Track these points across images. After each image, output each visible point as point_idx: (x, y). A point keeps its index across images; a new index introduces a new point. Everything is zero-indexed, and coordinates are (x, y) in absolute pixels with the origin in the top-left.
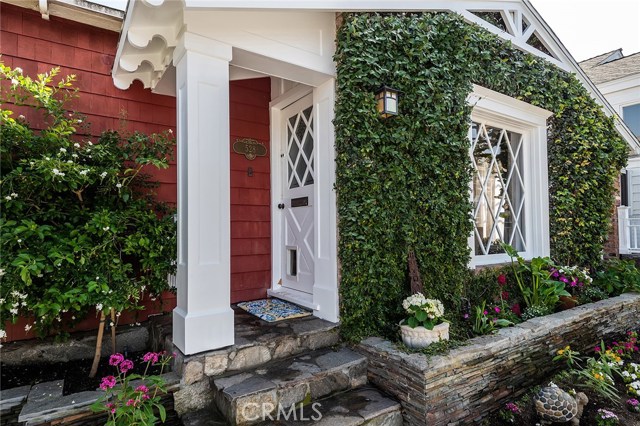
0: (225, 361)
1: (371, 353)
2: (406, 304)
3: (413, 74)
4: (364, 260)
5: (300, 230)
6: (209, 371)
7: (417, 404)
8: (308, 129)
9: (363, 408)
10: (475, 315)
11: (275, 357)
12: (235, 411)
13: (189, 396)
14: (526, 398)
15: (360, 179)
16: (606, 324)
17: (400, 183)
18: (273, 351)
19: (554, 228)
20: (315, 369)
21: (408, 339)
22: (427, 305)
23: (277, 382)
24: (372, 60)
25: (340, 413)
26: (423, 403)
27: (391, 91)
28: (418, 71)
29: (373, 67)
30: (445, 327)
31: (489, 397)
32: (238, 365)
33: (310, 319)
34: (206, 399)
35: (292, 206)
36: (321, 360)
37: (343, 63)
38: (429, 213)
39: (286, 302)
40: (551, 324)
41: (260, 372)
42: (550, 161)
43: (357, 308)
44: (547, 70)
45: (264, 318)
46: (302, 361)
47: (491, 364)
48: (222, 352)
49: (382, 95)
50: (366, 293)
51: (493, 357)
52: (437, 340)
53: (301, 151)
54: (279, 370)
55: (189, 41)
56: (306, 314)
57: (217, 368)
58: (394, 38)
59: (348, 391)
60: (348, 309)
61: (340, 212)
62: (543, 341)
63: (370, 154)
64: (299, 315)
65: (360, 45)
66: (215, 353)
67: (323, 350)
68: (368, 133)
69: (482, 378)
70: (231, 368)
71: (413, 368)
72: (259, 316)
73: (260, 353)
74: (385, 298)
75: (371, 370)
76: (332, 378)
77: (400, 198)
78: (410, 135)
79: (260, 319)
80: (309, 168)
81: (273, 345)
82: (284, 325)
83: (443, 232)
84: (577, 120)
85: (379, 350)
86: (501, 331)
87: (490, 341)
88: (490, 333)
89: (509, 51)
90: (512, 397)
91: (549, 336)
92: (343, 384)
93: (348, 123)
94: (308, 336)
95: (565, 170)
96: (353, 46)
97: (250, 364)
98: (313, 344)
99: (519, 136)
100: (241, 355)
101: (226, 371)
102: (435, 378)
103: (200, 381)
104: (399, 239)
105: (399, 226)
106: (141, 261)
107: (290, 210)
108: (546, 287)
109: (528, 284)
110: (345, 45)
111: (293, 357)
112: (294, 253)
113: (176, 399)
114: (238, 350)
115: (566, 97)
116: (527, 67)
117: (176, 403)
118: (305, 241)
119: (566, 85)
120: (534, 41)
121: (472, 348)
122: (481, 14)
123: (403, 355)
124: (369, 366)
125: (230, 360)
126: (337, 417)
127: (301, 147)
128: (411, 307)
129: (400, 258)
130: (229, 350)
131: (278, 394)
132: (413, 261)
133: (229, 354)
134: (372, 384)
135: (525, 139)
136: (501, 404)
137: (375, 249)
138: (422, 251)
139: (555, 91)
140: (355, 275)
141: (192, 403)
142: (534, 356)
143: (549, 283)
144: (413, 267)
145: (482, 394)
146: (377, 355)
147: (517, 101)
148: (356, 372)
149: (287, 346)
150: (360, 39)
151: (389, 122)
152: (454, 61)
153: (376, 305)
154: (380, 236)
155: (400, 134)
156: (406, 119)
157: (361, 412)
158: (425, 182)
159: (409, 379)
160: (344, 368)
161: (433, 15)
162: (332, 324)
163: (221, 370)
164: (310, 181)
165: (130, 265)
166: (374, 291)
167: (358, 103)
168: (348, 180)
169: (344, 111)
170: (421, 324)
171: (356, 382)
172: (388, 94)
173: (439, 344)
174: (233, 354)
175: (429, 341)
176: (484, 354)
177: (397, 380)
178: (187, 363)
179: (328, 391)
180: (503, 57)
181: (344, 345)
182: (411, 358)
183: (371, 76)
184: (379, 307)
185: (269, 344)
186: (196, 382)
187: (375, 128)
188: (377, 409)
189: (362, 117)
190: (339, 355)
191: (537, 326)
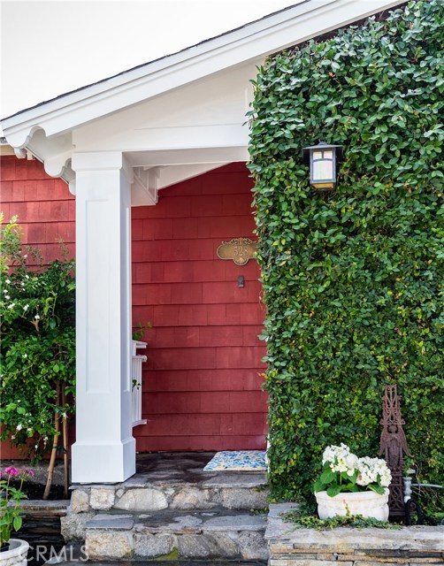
0: (112, 497)
6: (95, 504)
11: (173, 506)
13: (75, 524)
18: (170, 500)
27: (321, 150)
32: (126, 505)
41: (142, 516)
48: (109, 487)
57: (103, 503)
59: (235, 561)
66: (102, 486)
70: (118, 506)
73: (153, 498)
81: (171, 491)
94: (221, 490)
100: (130, 494)
101: (113, 507)
103: (86, 512)
113: (62, 523)
114: (127, 489)
117: (62, 528)
125: (117, 497)
130: (117, 487)
131: (135, 538)
133: (116, 491)
141: (77, 531)
144: (391, 411)
149: (190, 496)
163: (106, 506)
171: (248, 554)
172: (315, 156)
174: (120, 492)
178: (73, 491)
185: (165, 489)
186: (82, 512)
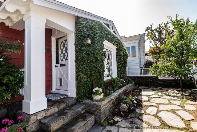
0: (44, 114)
1: (86, 104)
2: (94, 90)
3: (94, 35)
4: (83, 80)
5: (63, 73)
6: (39, 118)
7: (99, 114)
8: (66, 45)
9: (86, 118)
10: (106, 91)
11: (59, 110)
12: (51, 128)
13: (32, 127)
14: (117, 108)
15: (82, 59)
16: (127, 90)
17: (91, 61)
18: (59, 108)
19: (118, 71)
20: (72, 111)
21: (95, 99)
22: (99, 90)
23: (62, 116)
24: (85, 30)
25: (81, 121)
26: (100, 113)
27: (90, 38)
28: (95, 34)
29: (86, 32)
30: (103, 95)
31: (112, 109)
32: (48, 114)
33: (67, 98)
34: (38, 127)
35: (60, 66)
36: (73, 108)
37: (78, 29)
38: (97, 68)
39: (58, 94)
40: (120, 91)
41: (56, 115)
42: (117, 57)
43: (82, 93)
44: (116, 38)
45: (53, 99)
46: (67, 109)
47: (112, 101)
48: (43, 111)
49: (87, 39)
50: (83, 89)
51: (112, 100)
52: (101, 98)
53: (64, 51)
54: (61, 113)
55: (32, 14)
56: (66, 96)
58: (90, 25)
59: (81, 115)
60: (79, 93)
61: (76, 68)
62: (119, 95)
63: (84, 53)
64: (64, 97)
65: (82, 25)
66: (41, 112)
67: (73, 105)
68: (84, 48)
69: (110, 105)
70: (46, 116)
71: (98, 105)
72: (51, 99)
73: (55, 109)
74: (88, 89)
75: (86, 108)
76: (77, 112)
77: (91, 64)
78: (93, 49)
79: (51, 100)
80: (66, 56)
81: (59, 106)
82: (60, 100)
83: (99, 73)
84: (121, 49)
85: (88, 103)
86: (112, 94)
87: (111, 96)
88: (110, 95)
89: (110, 33)
90: (115, 108)
91: (120, 94)
92: (79, 113)
93: (79, 45)
94: (68, 102)
95: (119, 59)
96: (80, 25)
97: (52, 113)
98: (70, 104)
99: (111, 51)
100: (49, 111)
101: (44, 117)
102: (103, 107)
103: (36, 122)
104: (91, 75)
105: (91, 71)
106: (9, 85)
107: (60, 67)
108: (118, 83)
109: (115, 83)
110: (78, 25)
111: (64, 109)
112: (61, 80)
113: (27, 130)
114: (48, 110)
115: (119, 44)
116: (113, 37)
118: (64, 76)
119: (119, 42)
120: (114, 32)
121: (108, 98)
122: (106, 24)
123: (95, 103)
124: (86, 107)
125: (46, 113)
126: (80, 122)
127: (64, 50)
128: (95, 91)
129: (91, 79)
130: (45, 110)
131: (63, 120)
132: (94, 80)
134: (86, 112)
135: (112, 52)
136: (113, 110)
137: (86, 77)
138: (95, 77)
139: (118, 43)
140: (81, 84)
141: (33, 129)
142: (118, 98)
143: (118, 82)
144: (94, 81)
145: (111, 108)
146: (88, 104)
147: (111, 44)
148: (82, 109)
149: (63, 106)
150: (82, 24)
151: (89, 45)
152: (102, 34)
153: (86, 91)
154: (87, 74)
155: (91, 49)
156: (92, 45)
157: (86, 119)
158: (96, 61)
159: (97, 108)
160: (80, 109)
161: (97, 22)
162: (74, 98)
163: (42, 117)
164: (67, 59)
165: (4, 87)
166: (86, 88)
167: (82, 40)
168: (79, 59)
169: (78, 42)
170: (98, 95)
171: (82, 112)
172: (89, 39)
173: (102, 99)
174: (47, 111)
175: (100, 98)
176: (111, 99)
177: (93, 109)
178: (31, 117)
179: (76, 116)
180: (109, 34)
181: (78, 103)
182: (97, 103)
183: (85, 34)
184: (87, 92)
185: (58, 106)
186: (34, 122)
187: (86, 47)
188: (90, 118)
189: (83, 43)
190: (77, 106)
191: (118, 92)
